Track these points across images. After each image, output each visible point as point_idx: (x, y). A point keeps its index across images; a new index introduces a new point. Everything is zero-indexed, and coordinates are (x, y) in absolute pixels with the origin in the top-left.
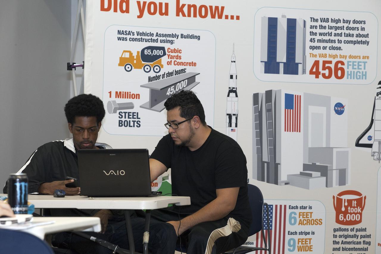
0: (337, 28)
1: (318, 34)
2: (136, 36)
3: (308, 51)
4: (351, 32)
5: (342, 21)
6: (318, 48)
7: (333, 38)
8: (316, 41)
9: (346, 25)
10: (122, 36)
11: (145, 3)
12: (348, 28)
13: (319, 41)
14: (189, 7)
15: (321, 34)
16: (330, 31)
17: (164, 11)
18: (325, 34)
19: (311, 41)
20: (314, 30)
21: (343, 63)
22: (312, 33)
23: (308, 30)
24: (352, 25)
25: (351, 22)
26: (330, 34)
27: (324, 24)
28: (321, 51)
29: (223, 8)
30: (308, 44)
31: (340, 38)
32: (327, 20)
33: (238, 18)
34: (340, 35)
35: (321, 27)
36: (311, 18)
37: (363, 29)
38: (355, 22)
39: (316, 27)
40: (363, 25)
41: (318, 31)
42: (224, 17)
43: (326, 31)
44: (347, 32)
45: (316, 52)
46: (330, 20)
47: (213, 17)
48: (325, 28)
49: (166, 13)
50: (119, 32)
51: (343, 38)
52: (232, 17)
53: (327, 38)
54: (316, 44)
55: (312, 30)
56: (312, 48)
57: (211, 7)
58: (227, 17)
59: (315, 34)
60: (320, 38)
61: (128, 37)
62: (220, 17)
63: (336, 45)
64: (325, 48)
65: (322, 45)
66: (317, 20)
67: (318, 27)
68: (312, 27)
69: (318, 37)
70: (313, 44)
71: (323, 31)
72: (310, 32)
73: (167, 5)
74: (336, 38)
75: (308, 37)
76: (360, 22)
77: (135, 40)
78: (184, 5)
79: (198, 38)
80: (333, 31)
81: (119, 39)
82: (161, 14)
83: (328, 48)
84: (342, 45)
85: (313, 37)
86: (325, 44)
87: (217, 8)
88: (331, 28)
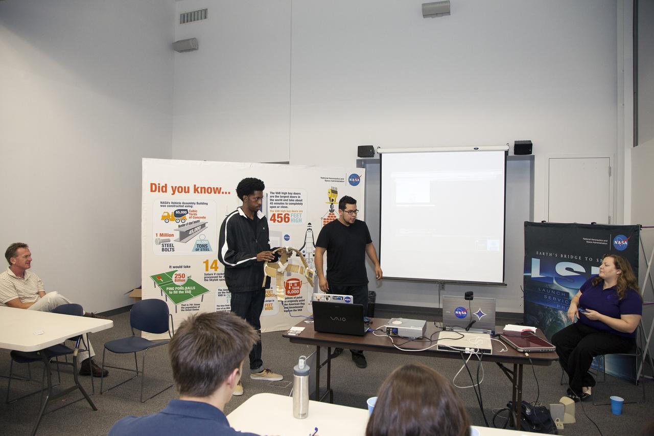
0: (285, 197)
2: (171, 204)
3: (269, 209)
4: (293, 199)
5: (288, 193)
6: (274, 207)
7: (283, 202)
9: (290, 195)
10: (163, 204)
11: (176, 187)
12: (291, 197)
14: (201, 188)
15: (276, 200)
16: (281, 198)
17: (187, 191)
18: (278, 200)
19: (271, 203)
20: (272, 198)
21: (288, 215)
22: (271, 200)
23: (269, 198)
24: (293, 195)
26: (281, 200)
27: (278, 195)
28: (277, 209)
29: (221, 188)
30: (269, 205)
31: (287, 202)
33: (229, 193)
34: (287, 200)
35: (276, 197)
36: (271, 192)
37: (299, 197)
38: (294, 194)
39: (273, 197)
40: (299, 195)
41: (275, 198)
42: (221, 192)
43: (279, 198)
44: (291, 199)
45: (273, 209)
46: (281, 193)
47: (215, 193)
49: (188, 192)
50: (161, 203)
51: (288, 202)
52: (226, 193)
53: (280, 202)
54: (274, 205)
56: (271, 207)
57: (214, 188)
58: (223, 193)
59: (273, 200)
60: (276, 202)
61: (167, 205)
62: (219, 193)
63: (285, 205)
64: (278, 207)
65: (277, 205)
66: (274, 193)
68: (271, 197)
69: (274, 202)
70: (271, 205)
71: (277, 198)
73: (188, 187)
74: (285, 202)
75: (269, 202)
76: (298, 194)
77: (170, 206)
78: (198, 188)
79: (207, 204)
80: (283, 198)
81: (161, 206)
82: (185, 192)
83: (280, 207)
84: (288, 205)
86: (278, 205)
87: (217, 188)
88: (282, 197)
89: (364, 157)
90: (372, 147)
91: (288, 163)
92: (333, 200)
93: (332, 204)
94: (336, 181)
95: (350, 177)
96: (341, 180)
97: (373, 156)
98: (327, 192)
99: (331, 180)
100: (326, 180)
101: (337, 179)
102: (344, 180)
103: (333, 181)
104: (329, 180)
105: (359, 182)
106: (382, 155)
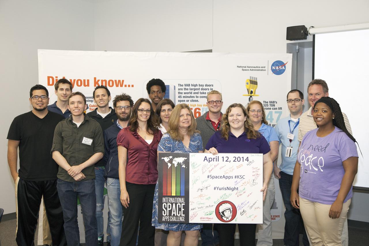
0: (195, 89)
1: (183, 93)
4: (204, 91)
5: (198, 85)
6: (184, 101)
7: (193, 95)
8: (182, 97)
9: (201, 87)
11: (74, 80)
12: (202, 89)
13: (184, 97)
14: (102, 81)
15: (185, 93)
16: (191, 91)
17: (86, 84)
18: (188, 93)
19: (179, 97)
20: (181, 91)
21: (199, 109)
22: (179, 93)
23: (177, 91)
24: (204, 87)
25: (204, 86)
26: (191, 93)
27: (187, 87)
29: (123, 81)
30: (177, 99)
31: (197, 95)
32: (189, 85)
33: (133, 86)
34: (198, 93)
35: (185, 89)
36: (179, 84)
38: (206, 85)
39: (182, 89)
40: (211, 87)
41: (183, 91)
42: (124, 86)
43: (189, 91)
44: (202, 91)
46: (191, 85)
47: (117, 86)
48: (188, 89)
49: (88, 85)
51: (199, 95)
52: (129, 86)
53: (189, 95)
54: (182, 99)
55: (179, 91)
56: (180, 101)
57: (116, 81)
58: (126, 86)
59: (182, 93)
60: (185, 95)
62: (121, 86)
63: (195, 99)
64: (188, 101)
65: (186, 99)
66: (182, 86)
67: (183, 89)
68: (179, 89)
69: (183, 95)
70: (180, 99)
71: (186, 91)
72: (178, 92)
73: (88, 81)
74: (195, 95)
75: (177, 95)
76: (210, 85)
78: (99, 80)
80: (193, 91)
82: (85, 85)
83: (190, 101)
84: (199, 99)
85: (180, 95)
86: (188, 99)
87: (119, 81)
88: (191, 89)
89: (294, 40)
90: (303, 28)
91: (210, 51)
92: (252, 92)
93: (251, 96)
94: (255, 70)
95: (273, 65)
96: (262, 69)
97: (306, 39)
98: (245, 83)
99: (249, 69)
100: (244, 69)
101: (257, 67)
102: (266, 69)
103: (253, 70)
104: (248, 68)
105: (284, 71)
106: (316, 35)
